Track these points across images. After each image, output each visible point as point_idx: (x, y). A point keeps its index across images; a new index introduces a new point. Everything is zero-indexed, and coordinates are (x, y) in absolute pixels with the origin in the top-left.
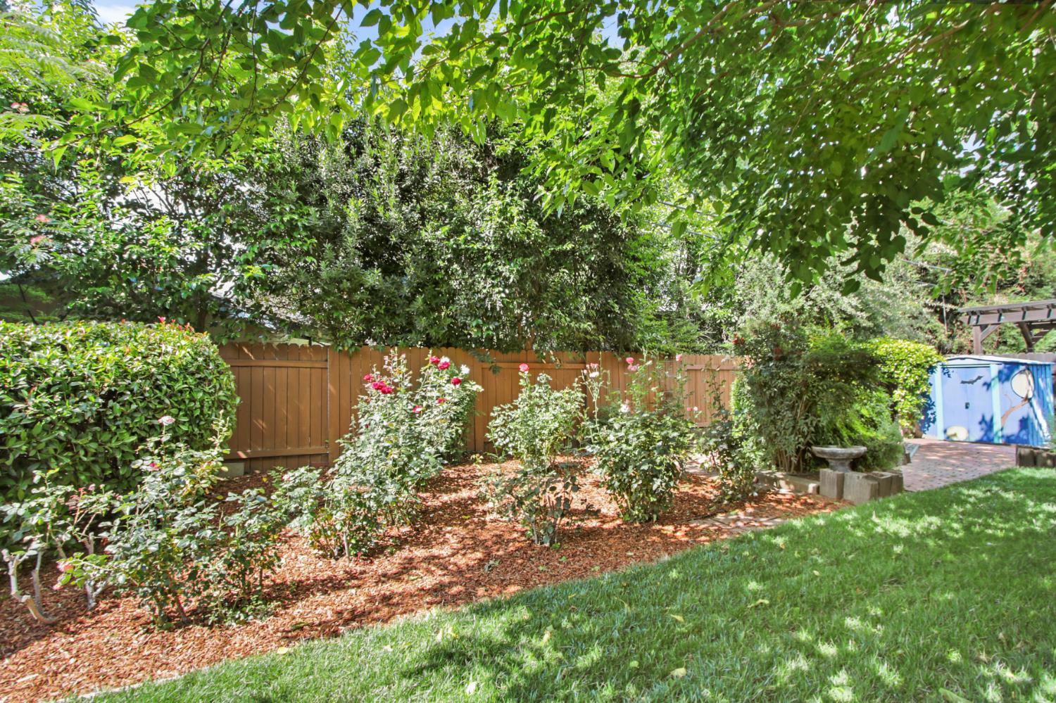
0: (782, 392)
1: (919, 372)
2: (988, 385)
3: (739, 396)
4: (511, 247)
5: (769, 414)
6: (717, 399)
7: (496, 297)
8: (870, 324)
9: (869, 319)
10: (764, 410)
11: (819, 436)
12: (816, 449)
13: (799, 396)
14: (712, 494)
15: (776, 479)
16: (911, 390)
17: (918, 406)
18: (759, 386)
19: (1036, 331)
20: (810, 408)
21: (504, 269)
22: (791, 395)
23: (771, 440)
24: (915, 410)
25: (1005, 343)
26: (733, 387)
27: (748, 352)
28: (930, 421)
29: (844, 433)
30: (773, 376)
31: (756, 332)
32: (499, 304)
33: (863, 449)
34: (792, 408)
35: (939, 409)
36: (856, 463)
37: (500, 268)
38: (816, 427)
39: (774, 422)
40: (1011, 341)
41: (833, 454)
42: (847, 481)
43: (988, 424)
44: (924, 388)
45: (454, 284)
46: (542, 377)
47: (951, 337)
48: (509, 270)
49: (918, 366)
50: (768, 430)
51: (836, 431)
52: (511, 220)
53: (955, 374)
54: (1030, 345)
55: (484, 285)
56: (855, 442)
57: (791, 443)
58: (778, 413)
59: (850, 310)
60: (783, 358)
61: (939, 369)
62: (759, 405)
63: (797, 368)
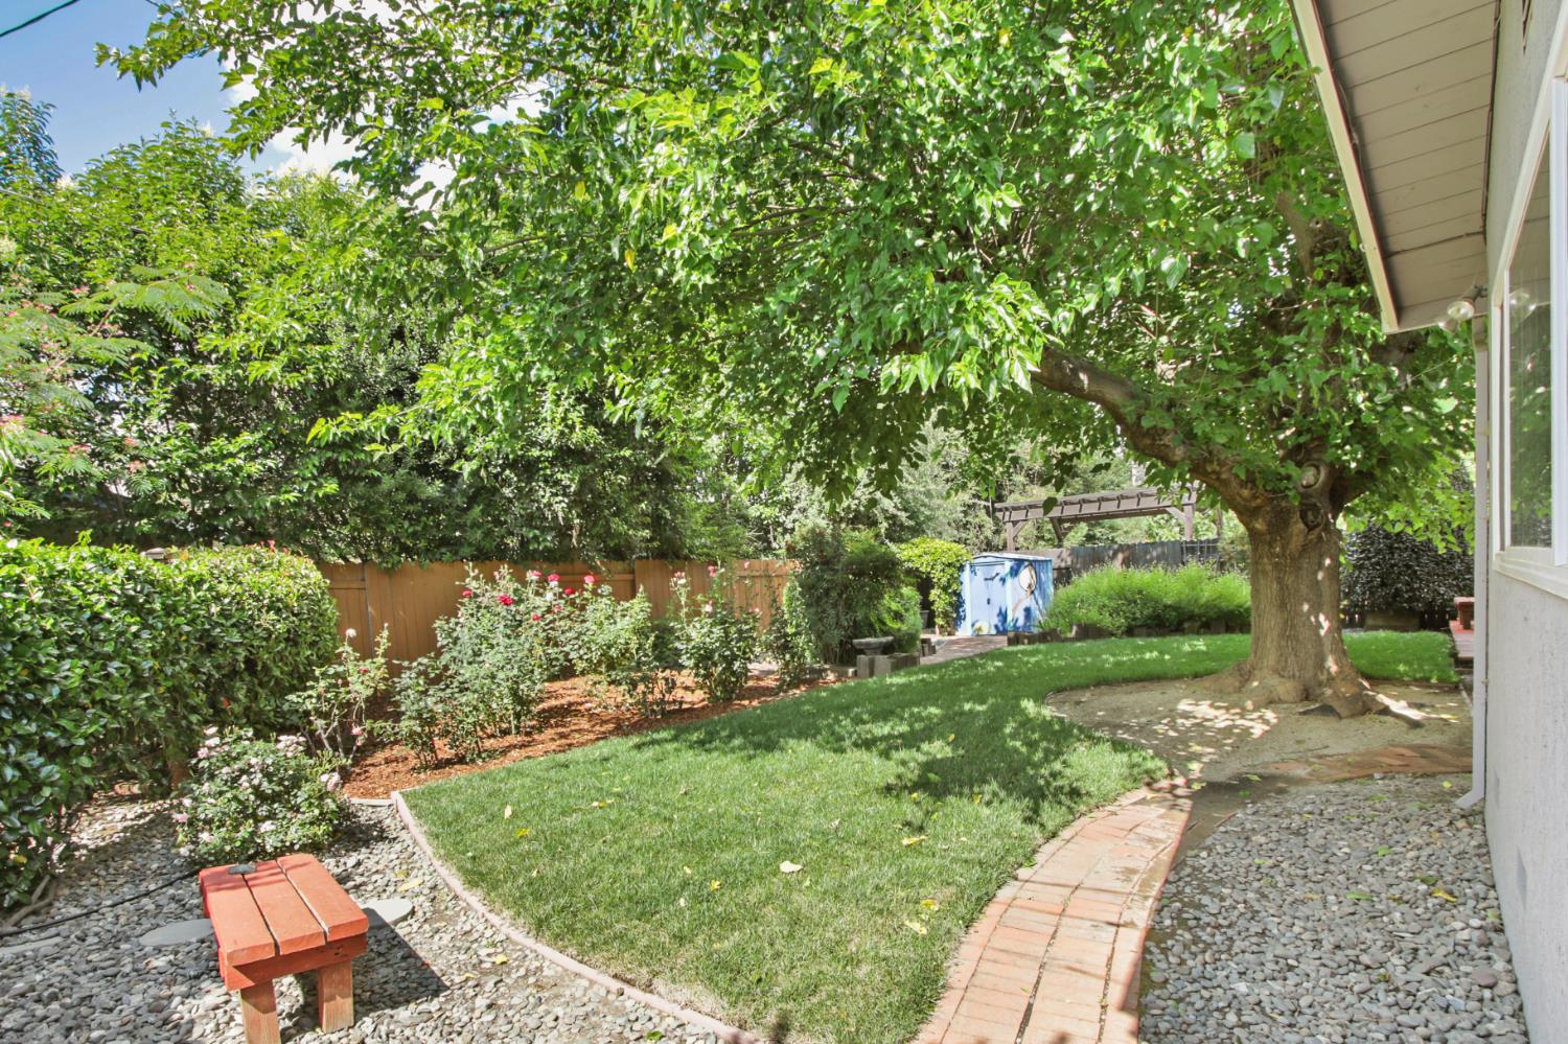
0: (827, 592)
1: (950, 571)
2: (1003, 580)
3: (791, 599)
4: (567, 455)
5: (816, 613)
6: (774, 601)
7: (558, 508)
8: (912, 523)
9: (909, 518)
10: (812, 610)
11: (858, 629)
12: (855, 641)
13: (840, 595)
14: (773, 684)
15: (825, 670)
16: (945, 589)
17: (950, 604)
18: (808, 587)
19: (1066, 525)
20: (849, 607)
21: (564, 478)
22: (834, 594)
23: (819, 637)
24: (949, 609)
25: (1042, 538)
26: (785, 591)
27: (796, 556)
28: (960, 619)
29: (877, 626)
30: (820, 579)
31: (804, 539)
32: (560, 514)
33: (890, 638)
34: (835, 606)
35: (967, 606)
36: (887, 649)
37: (559, 476)
38: (855, 622)
39: (821, 620)
40: (1047, 536)
41: (868, 644)
42: (877, 663)
43: (1003, 615)
44: (954, 587)
45: (507, 492)
46: (606, 589)
47: (997, 532)
48: (569, 479)
49: (950, 565)
50: (817, 627)
51: (871, 625)
52: (572, 428)
53: (980, 571)
54: (1060, 540)
55: (544, 494)
56: (886, 634)
57: (835, 636)
58: (824, 611)
59: (892, 510)
60: (826, 563)
61: (967, 568)
62: (808, 605)
63: (837, 571)
